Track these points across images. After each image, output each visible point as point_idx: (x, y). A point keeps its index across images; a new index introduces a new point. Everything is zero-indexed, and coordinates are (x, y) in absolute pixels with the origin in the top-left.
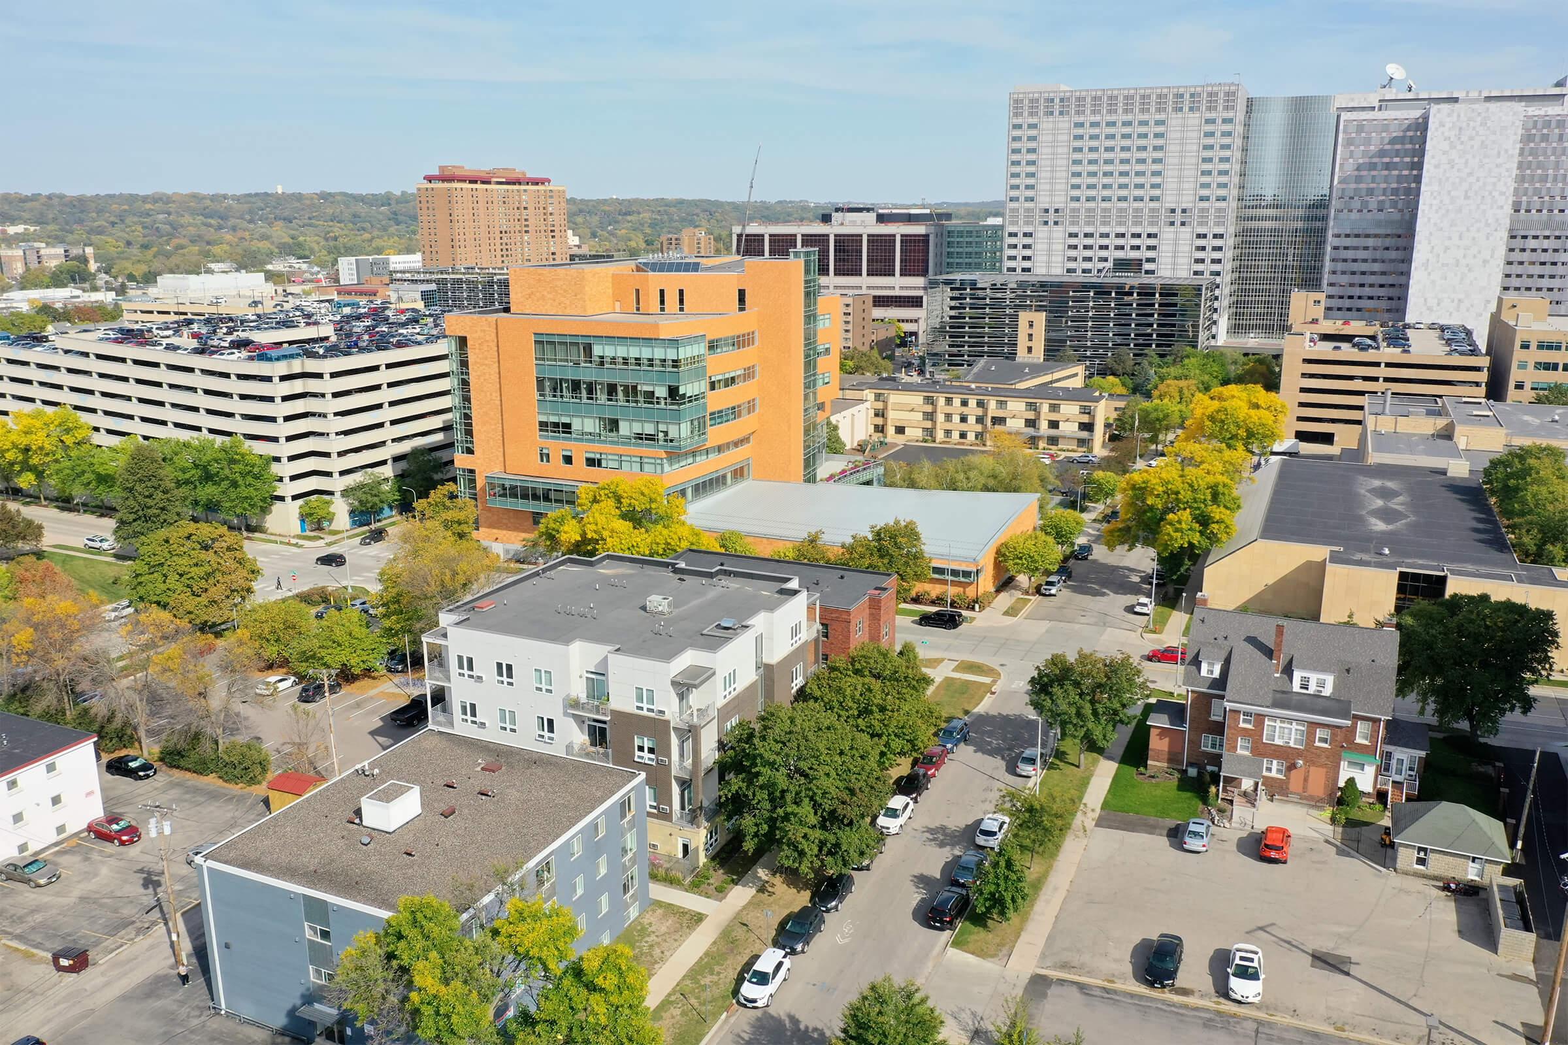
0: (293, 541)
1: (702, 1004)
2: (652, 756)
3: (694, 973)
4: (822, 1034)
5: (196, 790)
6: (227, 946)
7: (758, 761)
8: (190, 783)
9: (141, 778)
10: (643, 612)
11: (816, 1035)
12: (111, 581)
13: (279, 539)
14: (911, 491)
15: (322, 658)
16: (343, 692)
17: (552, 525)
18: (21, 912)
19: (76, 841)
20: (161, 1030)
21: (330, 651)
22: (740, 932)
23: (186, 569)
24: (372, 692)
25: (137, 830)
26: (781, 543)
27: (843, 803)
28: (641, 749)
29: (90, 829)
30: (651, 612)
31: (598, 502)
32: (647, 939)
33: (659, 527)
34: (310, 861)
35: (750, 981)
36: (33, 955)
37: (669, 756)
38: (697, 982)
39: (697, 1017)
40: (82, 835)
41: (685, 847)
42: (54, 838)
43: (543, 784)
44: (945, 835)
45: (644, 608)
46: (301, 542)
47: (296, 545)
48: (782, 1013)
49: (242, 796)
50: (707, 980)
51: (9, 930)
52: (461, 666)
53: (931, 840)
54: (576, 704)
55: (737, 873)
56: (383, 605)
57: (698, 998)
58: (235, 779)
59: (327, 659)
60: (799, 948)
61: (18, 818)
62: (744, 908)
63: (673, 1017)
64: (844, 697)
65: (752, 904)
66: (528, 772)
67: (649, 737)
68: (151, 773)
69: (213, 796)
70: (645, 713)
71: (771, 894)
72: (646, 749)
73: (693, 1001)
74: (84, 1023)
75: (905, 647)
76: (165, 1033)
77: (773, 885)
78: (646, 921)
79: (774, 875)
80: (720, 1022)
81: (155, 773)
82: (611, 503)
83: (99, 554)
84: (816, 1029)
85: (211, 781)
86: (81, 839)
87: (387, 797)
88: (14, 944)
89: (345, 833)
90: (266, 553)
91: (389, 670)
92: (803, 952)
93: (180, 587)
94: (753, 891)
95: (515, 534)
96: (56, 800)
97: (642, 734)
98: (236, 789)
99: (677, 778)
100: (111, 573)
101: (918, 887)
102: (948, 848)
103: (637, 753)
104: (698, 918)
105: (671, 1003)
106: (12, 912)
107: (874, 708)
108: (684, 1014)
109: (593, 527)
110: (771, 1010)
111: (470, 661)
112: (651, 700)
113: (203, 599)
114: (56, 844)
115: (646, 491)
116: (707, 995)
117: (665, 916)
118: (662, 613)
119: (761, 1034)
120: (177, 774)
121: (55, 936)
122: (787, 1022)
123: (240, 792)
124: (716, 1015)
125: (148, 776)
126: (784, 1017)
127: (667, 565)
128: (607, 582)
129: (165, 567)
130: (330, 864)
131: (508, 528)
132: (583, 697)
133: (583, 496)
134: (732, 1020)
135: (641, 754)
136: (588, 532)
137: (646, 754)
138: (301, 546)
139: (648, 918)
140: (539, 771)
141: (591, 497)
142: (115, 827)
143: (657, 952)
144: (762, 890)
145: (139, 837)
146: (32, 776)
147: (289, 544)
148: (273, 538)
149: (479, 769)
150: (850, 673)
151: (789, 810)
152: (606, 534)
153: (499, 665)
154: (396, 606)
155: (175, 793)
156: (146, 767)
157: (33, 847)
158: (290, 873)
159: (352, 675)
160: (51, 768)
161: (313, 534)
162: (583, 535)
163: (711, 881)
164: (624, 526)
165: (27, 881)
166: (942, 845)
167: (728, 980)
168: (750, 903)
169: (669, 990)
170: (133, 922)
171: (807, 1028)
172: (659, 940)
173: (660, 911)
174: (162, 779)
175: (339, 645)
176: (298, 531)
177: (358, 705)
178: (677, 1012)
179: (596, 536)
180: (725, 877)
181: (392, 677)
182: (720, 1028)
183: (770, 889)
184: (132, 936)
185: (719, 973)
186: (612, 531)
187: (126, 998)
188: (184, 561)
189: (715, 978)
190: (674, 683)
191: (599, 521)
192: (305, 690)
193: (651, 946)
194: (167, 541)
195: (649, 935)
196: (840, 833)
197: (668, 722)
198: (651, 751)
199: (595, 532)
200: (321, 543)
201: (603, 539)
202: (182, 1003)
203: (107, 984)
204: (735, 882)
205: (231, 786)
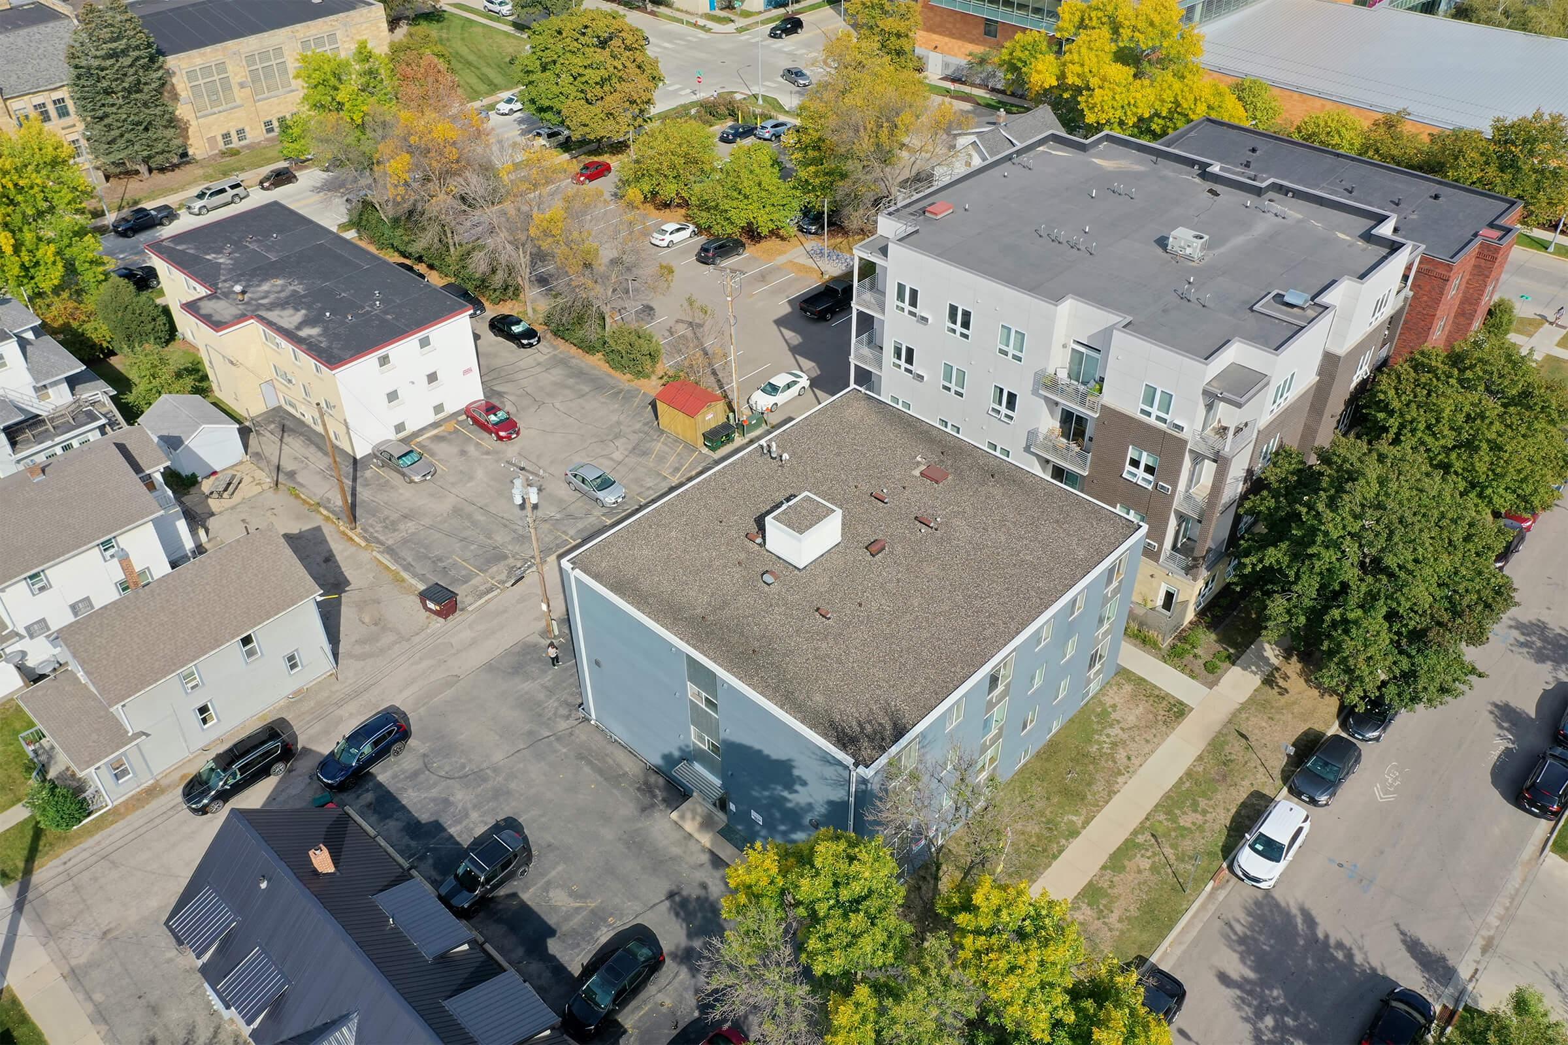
0: (701, 22)
1: (1181, 859)
2: (1150, 477)
3: (1172, 802)
4: (1350, 956)
5: (580, 374)
6: (597, 663)
7: (1319, 538)
8: (574, 361)
9: (523, 346)
10: (1159, 251)
11: (1340, 955)
12: (507, 60)
13: (685, 17)
14: (1518, 36)
15: (726, 211)
16: (746, 254)
17: (1018, 54)
18: (395, 516)
19: (452, 425)
20: (527, 727)
21: (735, 204)
22: (1235, 748)
23: (581, 71)
24: (780, 260)
25: (514, 424)
26: (1318, 103)
27: (1439, 624)
28: (1135, 463)
29: (467, 411)
30: (1175, 255)
31: (1086, 28)
32: (1109, 731)
33: (1168, 76)
34: (698, 598)
35: (1252, 847)
36: (403, 580)
37: (1175, 485)
38: (1174, 819)
39: (1171, 880)
40: (460, 418)
41: (1169, 596)
42: (432, 418)
43: (1003, 520)
44: (1544, 639)
45: (1162, 242)
46: (710, 24)
47: (703, 28)
48: (1292, 904)
49: (629, 391)
50: (1186, 820)
51: (382, 538)
52: (901, 296)
53: (1522, 645)
54: (1052, 384)
55: (1234, 644)
56: (801, 149)
57: (1174, 846)
58: (622, 368)
59: (732, 214)
60: (1323, 799)
61: (393, 396)
62: (1244, 707)
63: (1139, 872)
64: (1438, 421)
65: (1254, 703)
66: (983, 490)
67: (1151, 452)
68: (534, 341)
69: (599, 385)
70: (1152, 421)
71: (1284, 691)
72: (1142, 466)
73: (1168, 851)
74: (448, 693)
75: (1498, 305)
76: (530, 733)
77: (1286, 677)
78: (1108, 701)
79: (1287, 657)
80: (1204, 895)
81: (539, 341)
82: (1106, 32)
83: (498, 20)
84: (1340, 945)
85: (596, 362)
86: (458, 422)
87: (801, 523)
88: (385, 560)
89: (743, 556)
90: (670, 36)
91: (801, 229)
92: (1327, 804)
93: (572, 91)
94: (1256, 681)
95: (960, 43)
96: (432, 378)
97: (1141, 447)
98: (624, 380)
99: (1176, 512)
100: (509, 48)
101: (1501, 727)
102: (1549, 665)
103: (1128, 467)
104: (1178, 711)
105: (1138, 846)
106: (386, 512)
107: (1484, 446)
108: (1154, 869)
109: (1077, 69)
110: (1277, 895)
111: (914, 293)
112: (1166, 406)
113: (597, 109)
114: (435, 425)
115: (1157, 19)
116: (1187, 845)
117: (1134, 696)
118: (1189, 258)
119: (1260, 932)
120: (565, 349)
121: (426, 557)
122: (1299, 920)
123: (627, 386)
124: (1200, 882)
125: (531, 345)
126: (1294, 911)
127: (1191, 163)
128: (1108, 184)
129: (558, 65)
130: (722, 608)
131: (952, 35)
132: (1063, 375)
133: (1066, 16)
134: (1221, 895)
135: (1133, 469)
136: (1069, 75)
137: (1140, 472)
138: (709, 30)
139: (1113, 697)
140: (997, 492)
141: (1076, 19)
142: (493, 418)
143: (1121, 755)
144: (1269, 681)
145: (518, 433)
146: (404, 350)
147: (695, 25)
148: (678, 15)
149: (917, 473)
150: (1453, 381)
151: (1351, 616)
152: (1094, 82)
153: (953, 310)
154: (816, 154)
155: (557, 374)
156: (530, 333)
157: (411, 428)
158: (671, 613)
159: (759, 234)
160: (424, 343)
161: (723, 14)
162: (1062, 76)
163: (1198, 651)
164: (1121, 73)
165: (404, 475)
166: (1540, 657)
167: (1217, 827)
168: (1252, 700)
169: (1134, 824)
170: (505, 557)
171: (1327, 937)
172: (1125, 736)
173: (1128, 688)
174: (545, 350)
175: (746, 197)
176: (707, 9)
177: (763, 277)
178: (1146, 864)
179: (1078, 82)
180: (1217, 647)
181: (803, 239)
182: (1203, 907)
183: (1281, 682)
184: (503, 577)
185: (1204, 812)
186: (1104, 79)
187: (490, 667)
188: (578, 61)
189: (1199, 818)
190: (1205, 393)
191: (1087, 62)
192: (704, 249)
193: (1114, 745)
194: (560, 33)
195: (1111, 726)
196: (1419, 659)
197: (1185, 442)
198: (1149, 469)
199: (1079, 76)
200: (730, 27)
201: (1088, 88)
202: (551, 692)
203: (473, 643)
204: (1233, 660)
205: (617, 374)
